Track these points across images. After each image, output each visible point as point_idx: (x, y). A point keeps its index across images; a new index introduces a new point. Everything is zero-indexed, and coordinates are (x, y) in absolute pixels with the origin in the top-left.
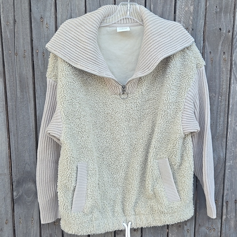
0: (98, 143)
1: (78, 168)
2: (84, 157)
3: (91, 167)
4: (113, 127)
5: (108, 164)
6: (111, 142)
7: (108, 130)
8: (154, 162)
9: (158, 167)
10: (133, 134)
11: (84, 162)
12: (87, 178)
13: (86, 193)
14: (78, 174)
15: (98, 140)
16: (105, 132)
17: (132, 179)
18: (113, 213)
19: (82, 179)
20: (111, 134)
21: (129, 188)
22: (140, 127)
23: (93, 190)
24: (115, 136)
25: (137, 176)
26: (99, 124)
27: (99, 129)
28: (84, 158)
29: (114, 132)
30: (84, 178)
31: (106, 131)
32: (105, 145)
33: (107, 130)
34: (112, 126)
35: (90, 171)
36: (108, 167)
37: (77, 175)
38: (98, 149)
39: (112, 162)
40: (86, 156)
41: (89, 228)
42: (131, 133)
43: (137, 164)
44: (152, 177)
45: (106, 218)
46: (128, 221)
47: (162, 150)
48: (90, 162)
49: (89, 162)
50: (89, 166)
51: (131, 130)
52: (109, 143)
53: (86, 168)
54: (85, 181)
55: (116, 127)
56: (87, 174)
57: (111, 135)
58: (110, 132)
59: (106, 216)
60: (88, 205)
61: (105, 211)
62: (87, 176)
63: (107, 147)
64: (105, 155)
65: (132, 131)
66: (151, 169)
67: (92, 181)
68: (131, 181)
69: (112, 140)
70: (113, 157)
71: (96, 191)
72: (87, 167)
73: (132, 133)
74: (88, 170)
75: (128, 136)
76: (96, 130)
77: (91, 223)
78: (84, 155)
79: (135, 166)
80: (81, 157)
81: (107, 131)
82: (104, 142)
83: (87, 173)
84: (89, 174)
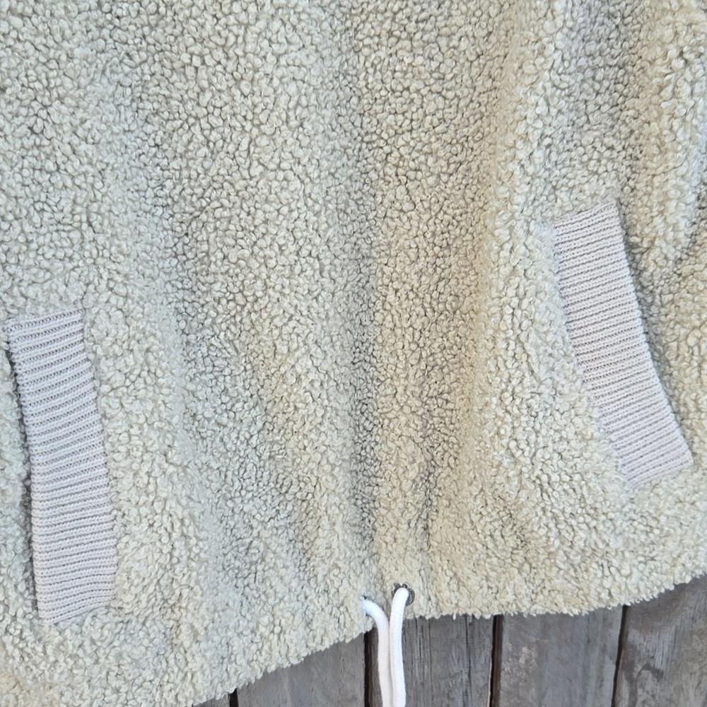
0: (156, 160)
1: (15, 358)
2: (48, 275)
3: (113, 332)
4: (239, 24)
5: (245, 297)
6: (244, 146)
7: (207, 58)
8: (530, 239)
9: (557, 278)
10: (373, 65)
11: (55, 307)
12: (96, 411)
13: (112, 502)
14: (27, 399)
15: (148, 135)
16: (190, 71)
17: (396, 351)
18: (304, 561)
19: (65, 420)
20: (232, 83)
21: (383, 399)
22: (423, 10)
23: (149, 474)
24: (271, 90)
25: (418, 325)
26: (137, 21)
27: (143, 55)
28: (46, 286)
29: (258, 62)
30: (72, 417)
31: (196, 68)
32: (206, 171)
33: (201, 56)
34: (232, 19)
35: (110, 363)
36: (245, 314)
37: (21, 406)
38: (161, 201)
39: (273, 276)
40: (59, 264)
41: (167, 687)
42: (362, 59)
43: (413, 257)
44: (512, 346)
45: (263, 597)
46: (389, 587)
47: (581, 150)
48: (97, 302)
49: (90, 299)
50: (93, 331)
51: (360, 36)
52: (231, 148)
53: (81, 347)
54: (88, 432)
55: (262, 24)
56: (90, 386)
57: (234, 90)
58: (219, 68)
59: (262, 588)
60: (136, 566)
61: (254, 558)
62: (94, 394)
63: (220, 179)
64: (212, 236)
65: (367, 41)
66: (511, 292)
67: (134, 419)
68: (392, 360)
69: (248, 126)
70: (276, 247)
71: (171, 475)
72: (79, 337)
73: (366, 58)
74: (91, 356)
75: (341, 77)
76: (127, 69)
77: (172, 656)
78: (46, 264)
79: (407, 270)
80: (24, 284)
81: (203, 63)
82: (191, 147)
83: (90, 375)
84: (105, 379)
